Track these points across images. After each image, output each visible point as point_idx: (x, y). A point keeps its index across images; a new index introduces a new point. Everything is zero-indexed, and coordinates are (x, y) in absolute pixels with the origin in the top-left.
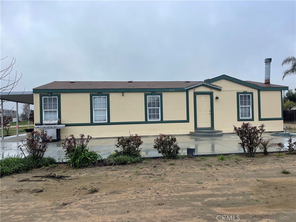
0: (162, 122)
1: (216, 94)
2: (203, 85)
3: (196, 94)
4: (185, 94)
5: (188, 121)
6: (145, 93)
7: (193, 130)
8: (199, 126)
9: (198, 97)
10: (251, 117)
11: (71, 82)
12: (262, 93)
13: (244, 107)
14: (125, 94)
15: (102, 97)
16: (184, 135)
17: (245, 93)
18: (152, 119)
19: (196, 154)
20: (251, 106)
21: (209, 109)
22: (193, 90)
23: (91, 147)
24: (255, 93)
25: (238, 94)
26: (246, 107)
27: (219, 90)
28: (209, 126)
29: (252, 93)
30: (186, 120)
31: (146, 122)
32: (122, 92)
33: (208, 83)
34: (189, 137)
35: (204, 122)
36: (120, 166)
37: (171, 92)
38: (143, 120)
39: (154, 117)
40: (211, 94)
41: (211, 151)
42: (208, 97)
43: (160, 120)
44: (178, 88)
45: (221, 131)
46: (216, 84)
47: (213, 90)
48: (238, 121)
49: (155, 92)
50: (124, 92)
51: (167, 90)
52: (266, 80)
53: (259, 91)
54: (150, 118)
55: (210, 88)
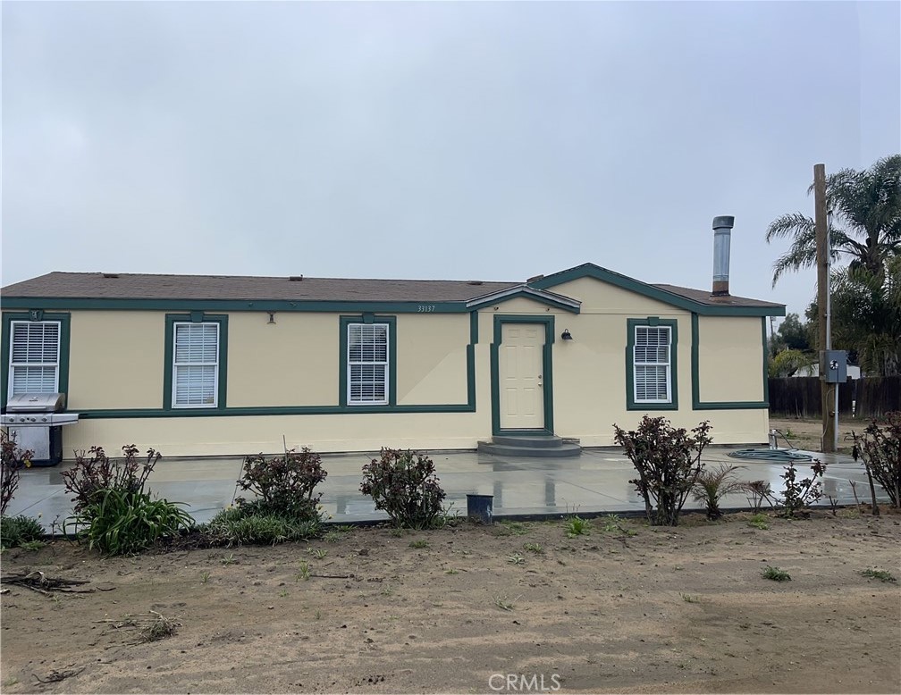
0: (392, 408)
1: (562, 322)
2: (523, 295)
3: (500, 322)
4: (465, 321)
5: (470, 407)
6: (340, 316)
7: (487, 436)
8: (505, 423)
9: (507, 330)
10: (669, 399)
11: (107, 276)
12: (704, 323)
13: (648, 367)
14: (277, 317)
15: (206, 326)
16: (458, 451)
17: (650, 321)
18: (361, 398)
19: (494, 511)
20: (669, 364)
21: (539, 370)
22: (491, 309)
23: (159, 486)
24: (684, 321)
25: (631, 323)
26: (654, 367)
27: (573, 310)
28: (537, 422)
29: (674, 324)
30: (467, 403)
31: (343, 409)
32: (268, 312)
33: (540, 288)
34: (475, 456)
35: (522, 413)
36: (253, 551)
37: (425, 313)
38: (335, 402)
39: (368, 392)
40: (548, 323)
41: (544, 505)
42: (538, 333)
43: (386, 401)
44: (444, 302)
45: (575, 441)
46: (564, 291)
47: (553, 312)
48: (629, 409)
49: (372, 313)
50: (275, 312)
51: (412, 308)
52: (716, 284)
53: (695, 315)
54: (355, 394)
55: (543, 303)
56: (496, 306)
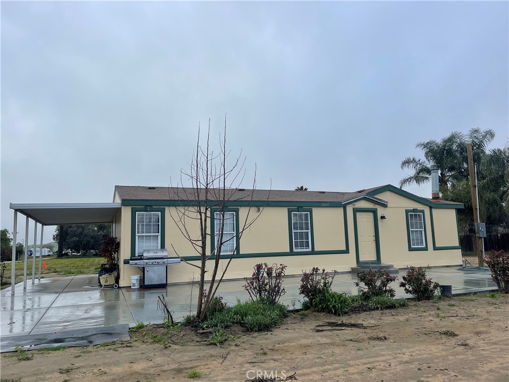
0: (313, 252)
1: (381, 211)
2: (365, 199)
3: (356, 211)
4: (342, 209)
5: (347, 251)
6: (288, 209)
7: (354, 265)
8: (362, 259)
9: (358, 214)
10: (424, 246)
12: (434, 211)
13: (415, 231)
14: (261, 209)
15: (229, 214)
17: (414, 210)
18: (299, 248)
20: (423, 229)
21: (373, 234)
22: (351, 205)
24: (427, 210)
25: (407, 212)
26: (418, 231)
27: (384, 205)
28: (373, 258)
29: (423, 212)
30: (345, 249)
31: (291, 253)
32: (256, 206)
33: (371, 195)
34: (350, 275)
35: (368, 255)
37: (325, 207)
38: (288, 250)
39: (302, 246)
40: (374, 212)
42: (371, 215)
43: (310, 249)
44: (333, 202)
45: (391, 266)
46: (380, 196)
47: (377, 207)
48: (409, 250)
49: (302, 207)
50: (259, 206)
51: (320, 205)
52: (433, 194)
53: (431, 208)
54: (296, 246)
55: (373, 202)
56: (354, 204)
